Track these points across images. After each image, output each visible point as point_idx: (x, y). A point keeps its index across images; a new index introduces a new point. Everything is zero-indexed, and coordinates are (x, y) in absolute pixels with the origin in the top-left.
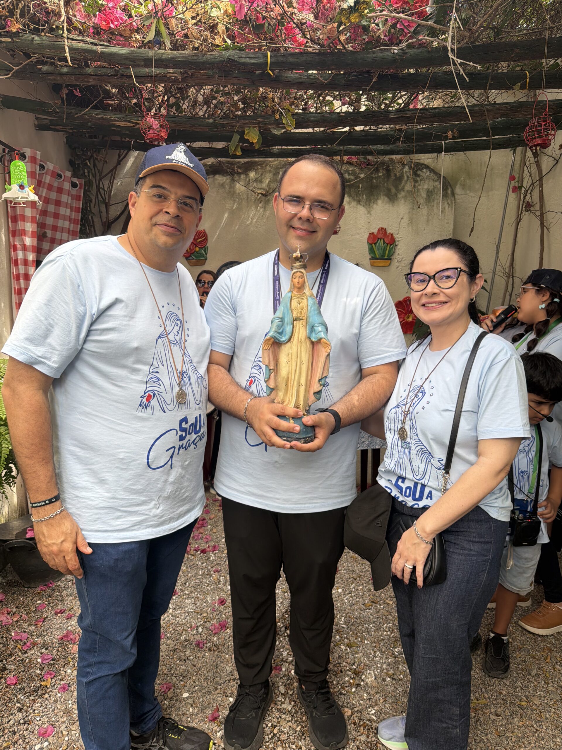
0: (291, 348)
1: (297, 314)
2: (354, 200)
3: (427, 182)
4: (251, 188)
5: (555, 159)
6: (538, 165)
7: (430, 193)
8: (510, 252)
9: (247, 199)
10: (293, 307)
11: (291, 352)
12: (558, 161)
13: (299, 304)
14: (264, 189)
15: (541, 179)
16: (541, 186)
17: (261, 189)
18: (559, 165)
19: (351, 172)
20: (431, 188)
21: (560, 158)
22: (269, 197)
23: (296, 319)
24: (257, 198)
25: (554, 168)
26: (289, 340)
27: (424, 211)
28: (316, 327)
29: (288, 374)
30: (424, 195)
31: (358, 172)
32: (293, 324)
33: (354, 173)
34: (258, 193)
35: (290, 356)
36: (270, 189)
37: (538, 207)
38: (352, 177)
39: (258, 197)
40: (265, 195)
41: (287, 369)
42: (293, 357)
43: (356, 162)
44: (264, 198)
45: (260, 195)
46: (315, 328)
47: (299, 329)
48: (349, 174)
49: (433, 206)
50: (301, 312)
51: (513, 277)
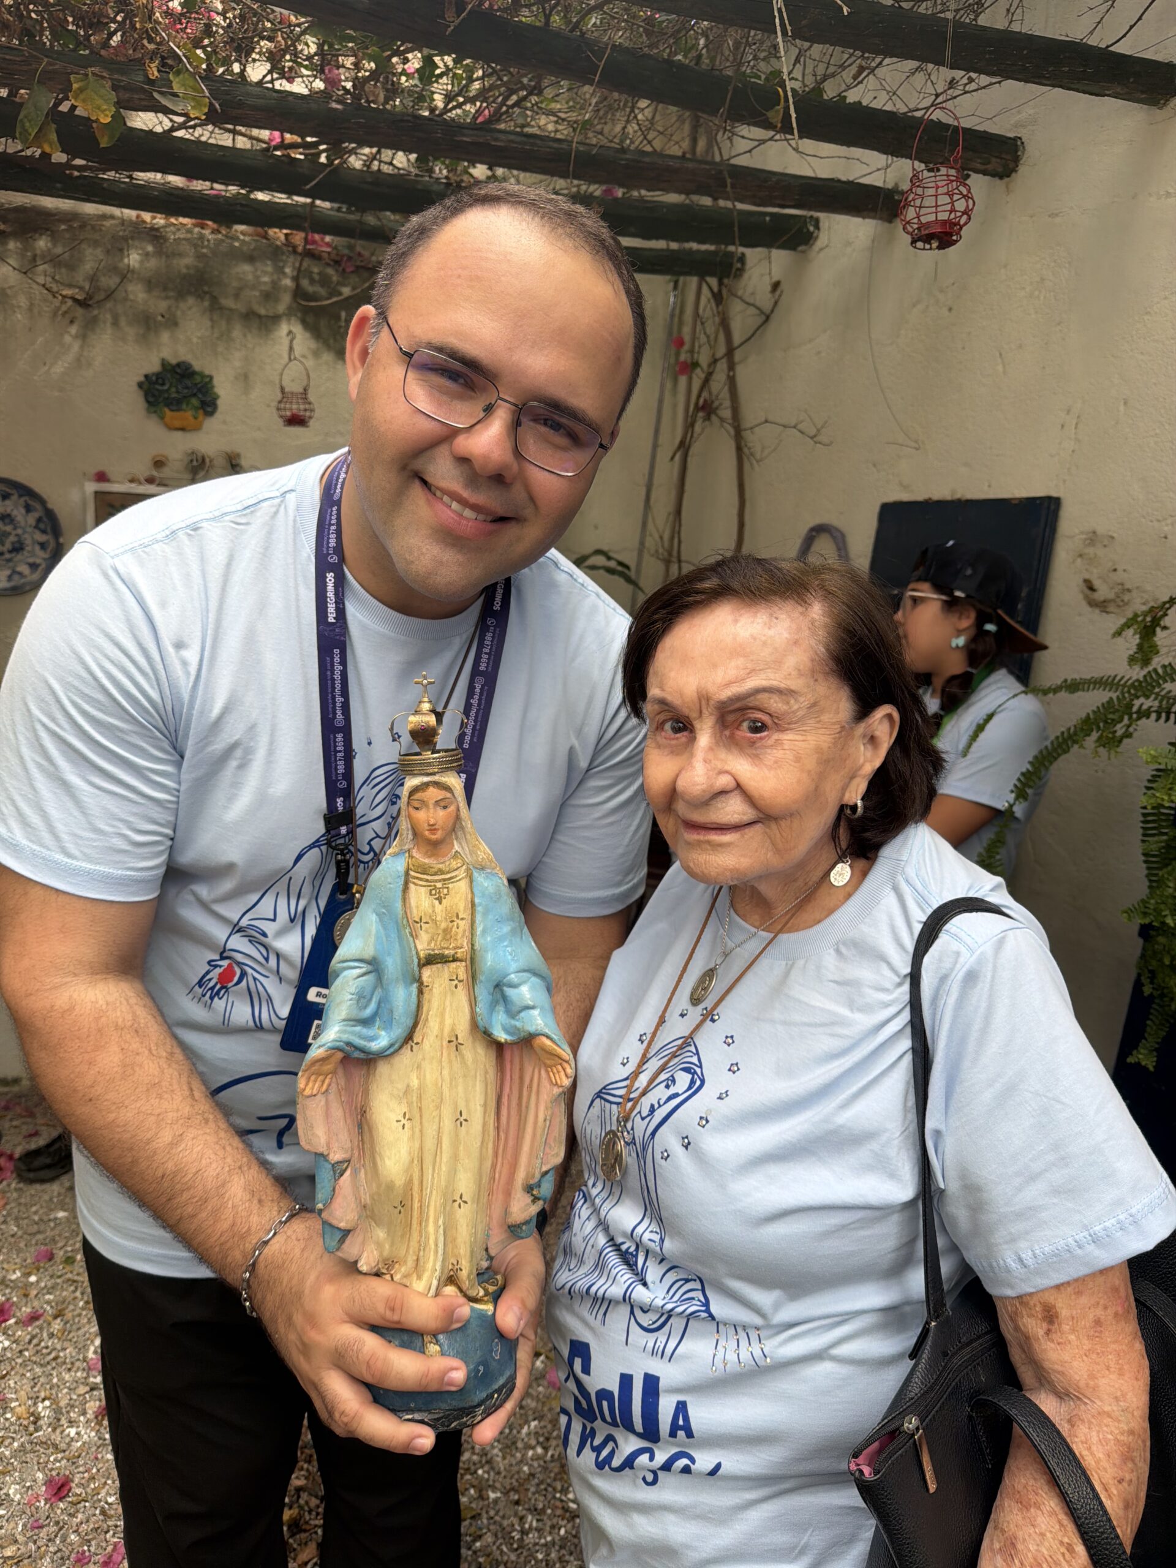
0: (415, 1067)
1: (434, 939)
2: (329, 347)
4: (41, 280)
5: (762, 312)
6: (724, 320)
8: (671, 508)
9: (30, 309)
10: (415, 914)
11: (413, 1084)
12: (768, 318)
13: (440, 899)
14: (81, 288)
15: (730, 352)
16: (731, 366)
17: (70, 286)
18: (772, 325)
19: (316, 277)
21: (772, 311)
22: (96, 312)
23: (431, 961)
24: (58, 309)
25: (759, 332)
26: (409, 1039)
28: (512, 985)
31: (335, 278)
33: (324, 281)
34: (64, 297)
36: (98, 289)
37: (726, 413)
38: (323, 292)
39: (64, 308)
40: (83, 304)
42: (424, 1103)
43: (329, 253)
44: (79, 311)
45: (70, 303)
46: (508, 991)
47: (444, 994)
48: (312, 281)
50: (447, 931)
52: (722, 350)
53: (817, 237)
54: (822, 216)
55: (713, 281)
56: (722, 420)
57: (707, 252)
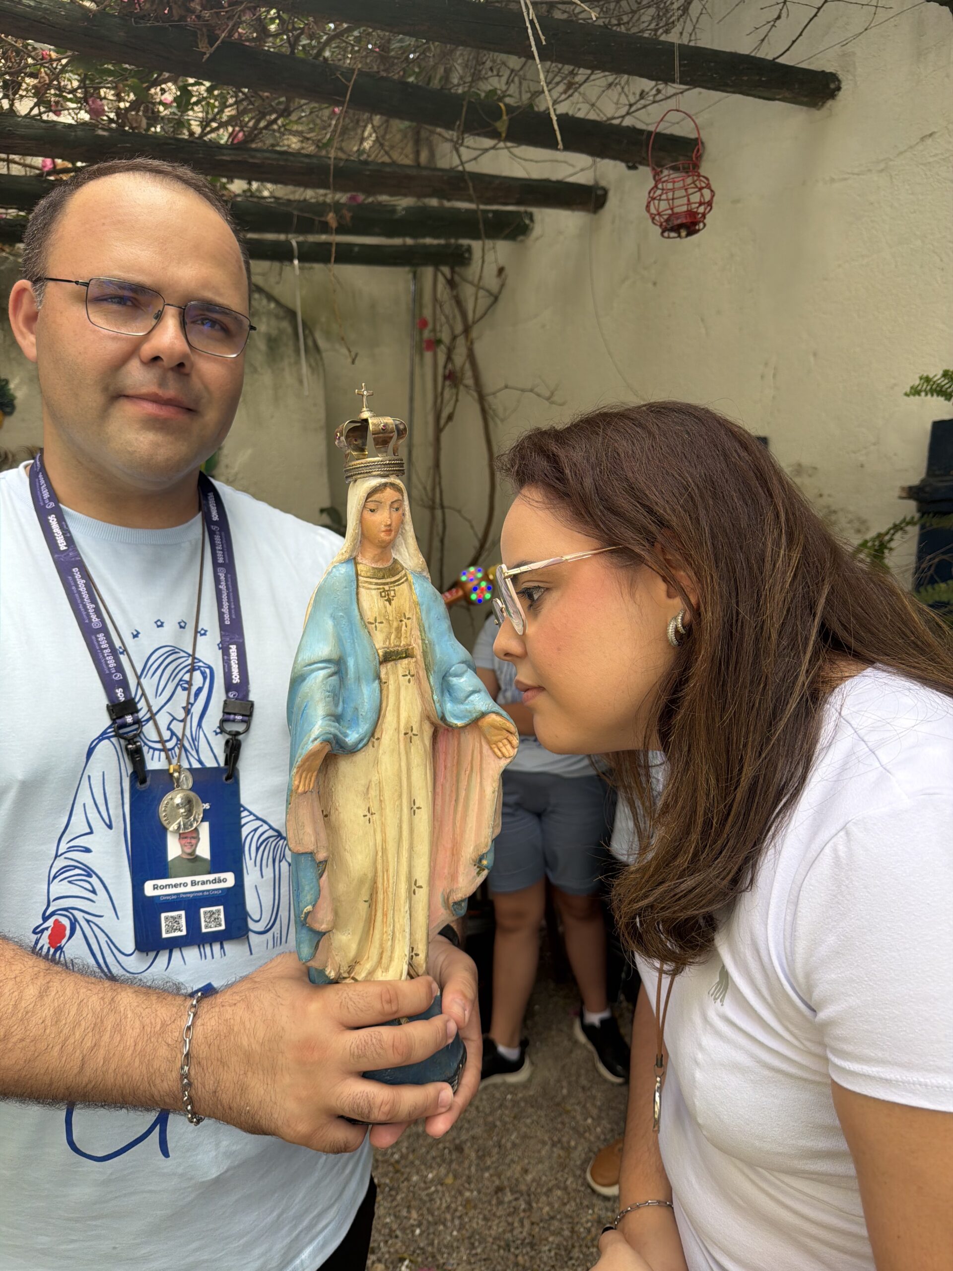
0: (376, 762)
1: (388, 637)
3: (264, 319)
5: (491, 294)
6: (459, 302)
7: (273, 343)
8: (430, 463)
10: (369, 616)
11: (375, 779)
12: (496, 299)
13: (389, 601)
15: (467, 330)
16: (469, 342)
18: (501, 304)
20: (274, 333)
21: (500, 292)
23: (389, 657)
25: (490, 311)
26: (372, 735)
27: (266, 378)
28: (456, 675)
29: (375, 862)
30: (262, 345)
32: (378, 677)
35: (373, 793)
37: (469, 381)
41: (371, 844)
42: (387, 794)
46: (454, 680)
47: (398, 689)
49: (283, 370)
50: (399, 629)
51: (442, 507)
52: (459, 328)
53: (532, 229)
54: (536, 211)
55: (446, 270)
56: (466, 386)
57: (439, 245)
